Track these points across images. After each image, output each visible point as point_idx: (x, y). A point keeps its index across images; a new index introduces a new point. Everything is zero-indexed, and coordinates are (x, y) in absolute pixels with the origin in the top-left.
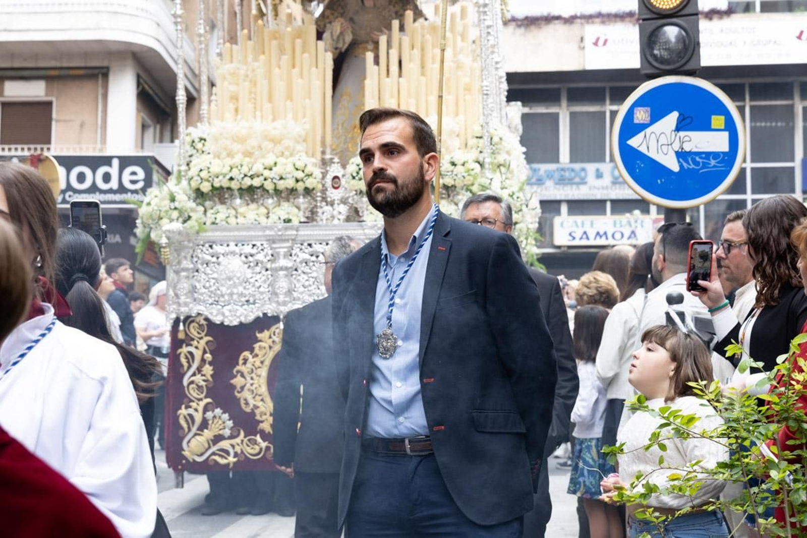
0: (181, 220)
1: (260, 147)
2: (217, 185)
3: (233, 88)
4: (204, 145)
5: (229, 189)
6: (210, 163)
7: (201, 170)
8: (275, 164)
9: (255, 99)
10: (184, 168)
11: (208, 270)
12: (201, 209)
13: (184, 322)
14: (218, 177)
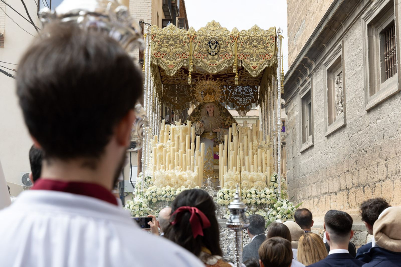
1: (177, 183)
2: (159, 199)
4: (150, 180)
5: (164, 201)
6: (157, 189)
7: (152, 193)
14: (160, 196)
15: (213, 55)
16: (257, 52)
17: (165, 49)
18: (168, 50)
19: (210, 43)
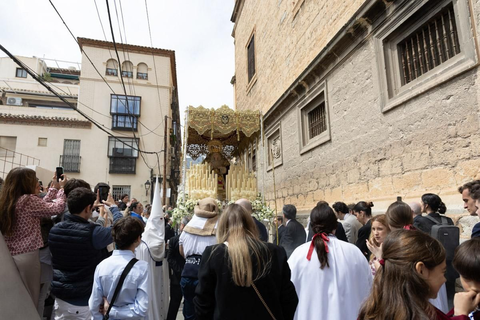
15: (225, 124)
16: (250, 123)
17: (197, 119)
18: (199, 120)
19: (223, 117)
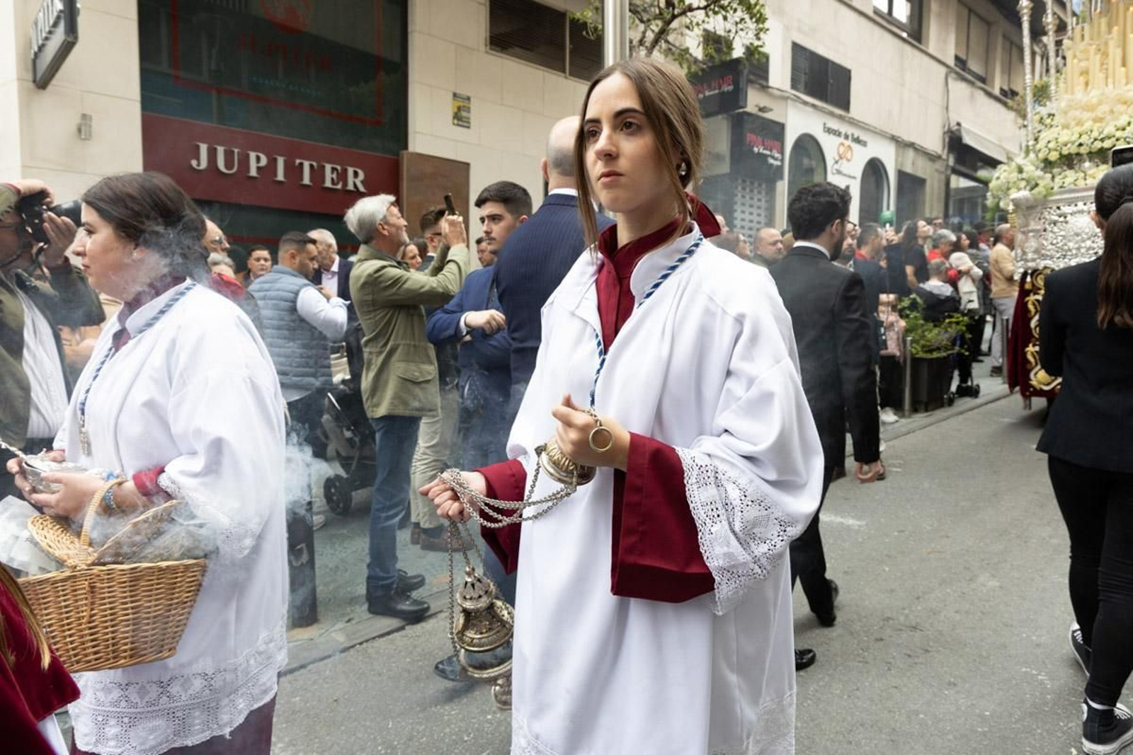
0: (1028, 188)
1: (1112, 112)
2: (1065, 151)
3: (1083, 64)
4: (1052, 120)
5: (1078, 154)
6: (1059, 134)
7: (1049, 142)
8: (1129, 124)
9: (1107, 69)
10: (1031, 143)
11: (1056, 229)
12: (1049, 176)
13: (1032, 275)
14: (1066, 145)
